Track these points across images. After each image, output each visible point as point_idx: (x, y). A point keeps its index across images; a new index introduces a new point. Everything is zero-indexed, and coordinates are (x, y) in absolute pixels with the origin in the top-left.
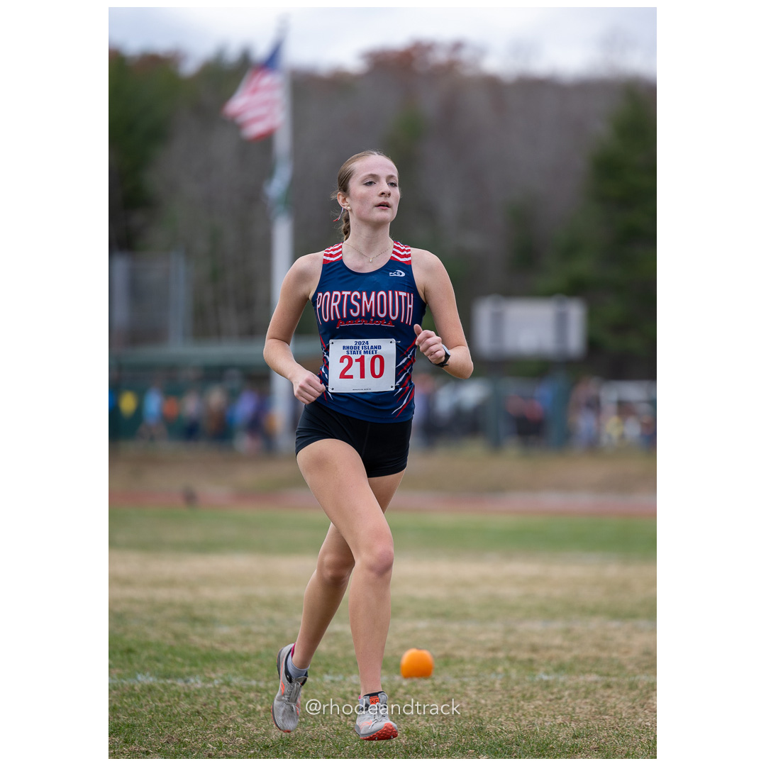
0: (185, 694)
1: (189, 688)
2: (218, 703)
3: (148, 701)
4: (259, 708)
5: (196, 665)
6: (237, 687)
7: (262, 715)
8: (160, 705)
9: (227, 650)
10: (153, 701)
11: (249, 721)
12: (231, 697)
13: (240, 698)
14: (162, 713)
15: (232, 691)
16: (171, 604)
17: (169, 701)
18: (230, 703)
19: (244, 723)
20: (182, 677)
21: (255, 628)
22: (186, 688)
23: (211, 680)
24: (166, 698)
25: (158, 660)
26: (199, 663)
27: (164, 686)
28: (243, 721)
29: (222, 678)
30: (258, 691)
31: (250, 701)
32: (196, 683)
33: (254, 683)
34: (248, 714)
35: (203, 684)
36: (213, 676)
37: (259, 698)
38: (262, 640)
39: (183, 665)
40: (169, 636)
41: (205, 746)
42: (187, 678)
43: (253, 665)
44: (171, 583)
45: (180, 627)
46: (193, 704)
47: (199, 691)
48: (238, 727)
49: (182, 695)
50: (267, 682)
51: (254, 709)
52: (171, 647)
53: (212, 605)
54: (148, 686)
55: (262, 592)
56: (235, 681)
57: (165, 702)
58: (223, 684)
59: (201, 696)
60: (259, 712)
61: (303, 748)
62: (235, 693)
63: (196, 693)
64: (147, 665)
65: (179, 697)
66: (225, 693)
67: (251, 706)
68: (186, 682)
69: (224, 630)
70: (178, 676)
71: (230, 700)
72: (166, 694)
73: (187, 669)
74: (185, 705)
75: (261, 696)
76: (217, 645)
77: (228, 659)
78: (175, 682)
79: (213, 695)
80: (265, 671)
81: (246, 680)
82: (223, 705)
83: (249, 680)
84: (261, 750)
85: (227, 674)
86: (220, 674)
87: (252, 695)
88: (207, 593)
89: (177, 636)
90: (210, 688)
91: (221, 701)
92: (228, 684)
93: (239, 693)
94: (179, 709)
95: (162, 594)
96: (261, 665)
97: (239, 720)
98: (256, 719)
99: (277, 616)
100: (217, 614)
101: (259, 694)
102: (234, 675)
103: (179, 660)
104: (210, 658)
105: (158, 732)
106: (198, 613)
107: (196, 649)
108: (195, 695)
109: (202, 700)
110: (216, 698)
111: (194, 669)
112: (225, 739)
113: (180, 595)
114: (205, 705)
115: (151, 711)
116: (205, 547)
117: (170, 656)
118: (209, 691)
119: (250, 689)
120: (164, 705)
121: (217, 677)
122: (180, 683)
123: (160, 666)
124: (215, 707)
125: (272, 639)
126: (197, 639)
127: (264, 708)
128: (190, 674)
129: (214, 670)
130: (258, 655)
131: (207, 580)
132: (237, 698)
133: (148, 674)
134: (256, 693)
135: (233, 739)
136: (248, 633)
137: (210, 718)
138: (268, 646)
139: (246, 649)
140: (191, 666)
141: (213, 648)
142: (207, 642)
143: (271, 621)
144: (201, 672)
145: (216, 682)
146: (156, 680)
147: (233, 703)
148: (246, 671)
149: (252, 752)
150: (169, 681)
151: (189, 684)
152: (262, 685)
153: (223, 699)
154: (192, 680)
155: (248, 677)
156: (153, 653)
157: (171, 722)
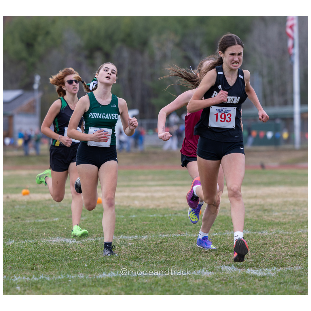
0: (261, 237)
1: (263, 235)
2: (274, 240)
3: (247, 240)
4: (290, 242)
5: (265, 227)
6: (281, 234)
7: (291, 244)
8: (252, 241)
9: (277, 221)
10: (249, 240)
11: (286, 247)
12: (279, 238)
13: (282, 238)
14: (253, 244)
15: (279, 236)
16: (256, 205)
17: (255, 240)
18: (279, 240)
19: (284, 247)
20: (261, 231)
21: (288, 213)
22: (262, 235)
23: (271, 232)
24: (254, 238)
25: (251, 225)
26: (267, 226)
27: (253, 234)
28: (283, 247)
29: (275, 231)
30: (289, 236)
31: (286, 239)
32: (266, 233)
33: (288, 233)
34: (286, 244)
35: (268, 233)
36: (272, 230)
37: (289, 238)
38: (290, 217)
39: (261, 227)
40: (255, 216)
41: (269, 256)
42: (262, 231)
43: (287, 226)
44: (256, 197)
45: (259, 213)
46: (264, 241)
47: (267, 236)
48: (282, 249)
49: (260, 238)
50: (293, 232)
51: (288, 242)
52: (256, 220)
53: (271, 205)
54: (247, 234)
55: (290, 199)
56: (280, 232)
57: (254, 240)
58: (276, 233)
59: (268, 238)
60: (290, 243)
61: (306, 256)
62: (280, 236)
63: (266, 237)
64: (246, 227)
65: (259, 238)
66: (277, 236)
67: (286, 241)
68: (262, 233)
69: (277, 214)
70: (259, 231)
71: (279, 239)
72: (254, 237)
73: (262, 228)
74: (261, 241)
75: (291, 237)
76: (273, 219)
77: (278, 224)
78: (257, 233)
79: (272, 237)
80: (292, 228)
81: (285, 232)
82: (276, 241)
83: (286, 232)
84: (291, 257)
85: (277, 230)
86: (275, 230)
87: (287, 237)
88: (269, 200)
89: (258, 216)
90: (271, 235)
91: (275, 239)
92: (278, 233)
93: (282, 236)
94: (259, 243)
95: (252, 201)
96: (290, 226)
97: (282, 246)
98: (288, 246)
99: (296, 208)
100: (273, 208)
101: (290, 237)
102: (280, 230)
103: (260, 225)
104: (271, 224)
105: (251, 251)
106: (266, 208)
107: (266, 221)
108: (265, 237)
109: (268, 239)
110: (273, 238)
111: (265, 228)
112: (277, 253)
113: (259, 201)
114: (269, 241)
115: (249, 244)
116: (269, 184)
117: (255, 224)
118: (271, 236)
119: (286, 235)
120: (253, 241)
121: (274, 231)
122: (259, 233)
123: (252, 227)
124: (273, 242)
125: (294, 217)
126: (266, 217)
127: (291, 242)
128: (263, 230)
129: (272, 228)
130: (289, 222)
131: (269, 196)
132: (281, 238)
133: (247, 230)
134: (288, 236)
135: (280, 253)
136: (285, 214)
137: (271, 245)
138: (293, 219)
139: (284, 220)
140: (264, 227)
141: (272, 220)
142: (269, 218)
143: (294, 210)
144: (268, 229)
145: (273, 232)
146: (250, 232)
147: (280, 240)
148: (285, 229)
149: (287, 258)
150: (255, 233)
151: (263, 233)
152: (291, 233)
153: (276, 239)
154: (264, 232)
155: (285, 231)
156: (249, 222)
157: (256, 247)
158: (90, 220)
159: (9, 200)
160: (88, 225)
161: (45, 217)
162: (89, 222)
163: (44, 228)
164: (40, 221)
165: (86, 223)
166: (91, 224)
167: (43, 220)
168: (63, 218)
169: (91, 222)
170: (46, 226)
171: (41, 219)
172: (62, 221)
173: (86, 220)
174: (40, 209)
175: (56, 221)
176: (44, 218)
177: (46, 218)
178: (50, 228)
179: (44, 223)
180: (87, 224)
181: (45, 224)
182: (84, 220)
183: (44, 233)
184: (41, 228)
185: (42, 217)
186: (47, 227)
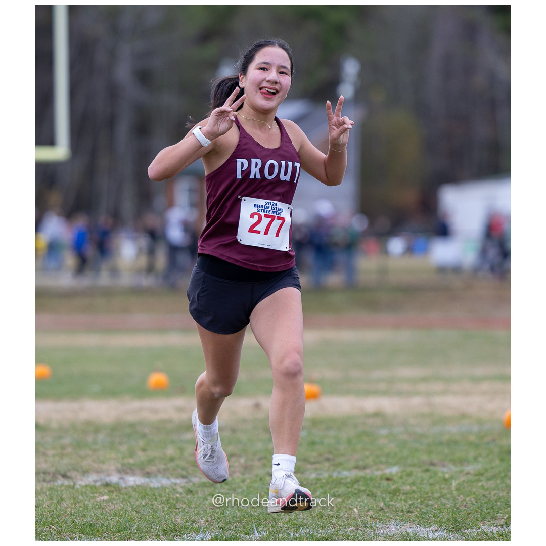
158: (489, 474)
159: (260, 415)
160: (483, 486)
161: (361, 463)
162: (489, 479)
163: (356, 494)
164: (345, 473)
165: (479, 481)
166: (492, 484)
167: (355, 474)
168: (413, 465)
169: (493, 477)
170: (363, 488)
171: (349, 470)
172: (410, 475)
173: (480, 474)
174: (349, 442)
175: (391, 473)
176: (357, 467)
177: (364, 468)
178: (372, 495)
179: (357, 481)
180: (480, 484)
181: (361, 483)
182: (472, 472)
183: (355, 510)
184: (346, 496)
185: (352, 463)
186: (364, 491)
